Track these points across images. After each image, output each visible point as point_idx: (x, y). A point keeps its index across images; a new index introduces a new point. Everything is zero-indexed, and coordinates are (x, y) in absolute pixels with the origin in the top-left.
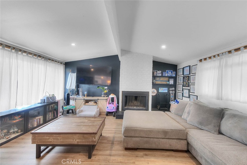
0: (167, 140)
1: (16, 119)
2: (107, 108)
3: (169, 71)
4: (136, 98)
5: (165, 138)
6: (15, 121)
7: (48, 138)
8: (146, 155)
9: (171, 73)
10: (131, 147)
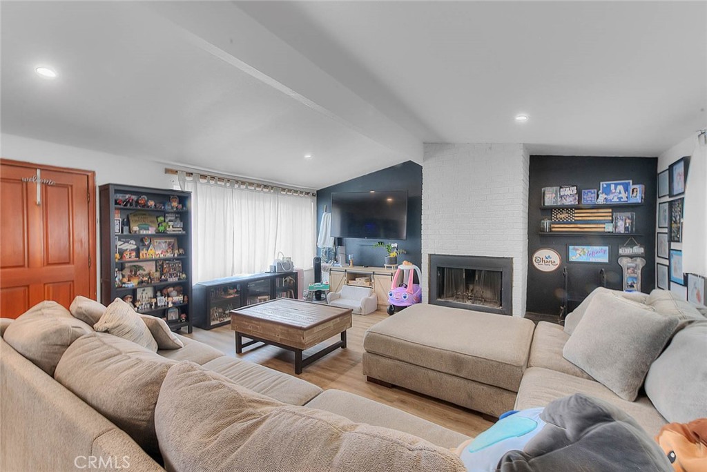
0: (462, 381)
1: (230, 294)
2: (391, 295)
3: (616, 185)
4: (471, 275)
5: (455, 376)
6: (228, 297)
7: (246, 323)
8: (403, 402)
9: (623, 191)
10: (378, 378)
